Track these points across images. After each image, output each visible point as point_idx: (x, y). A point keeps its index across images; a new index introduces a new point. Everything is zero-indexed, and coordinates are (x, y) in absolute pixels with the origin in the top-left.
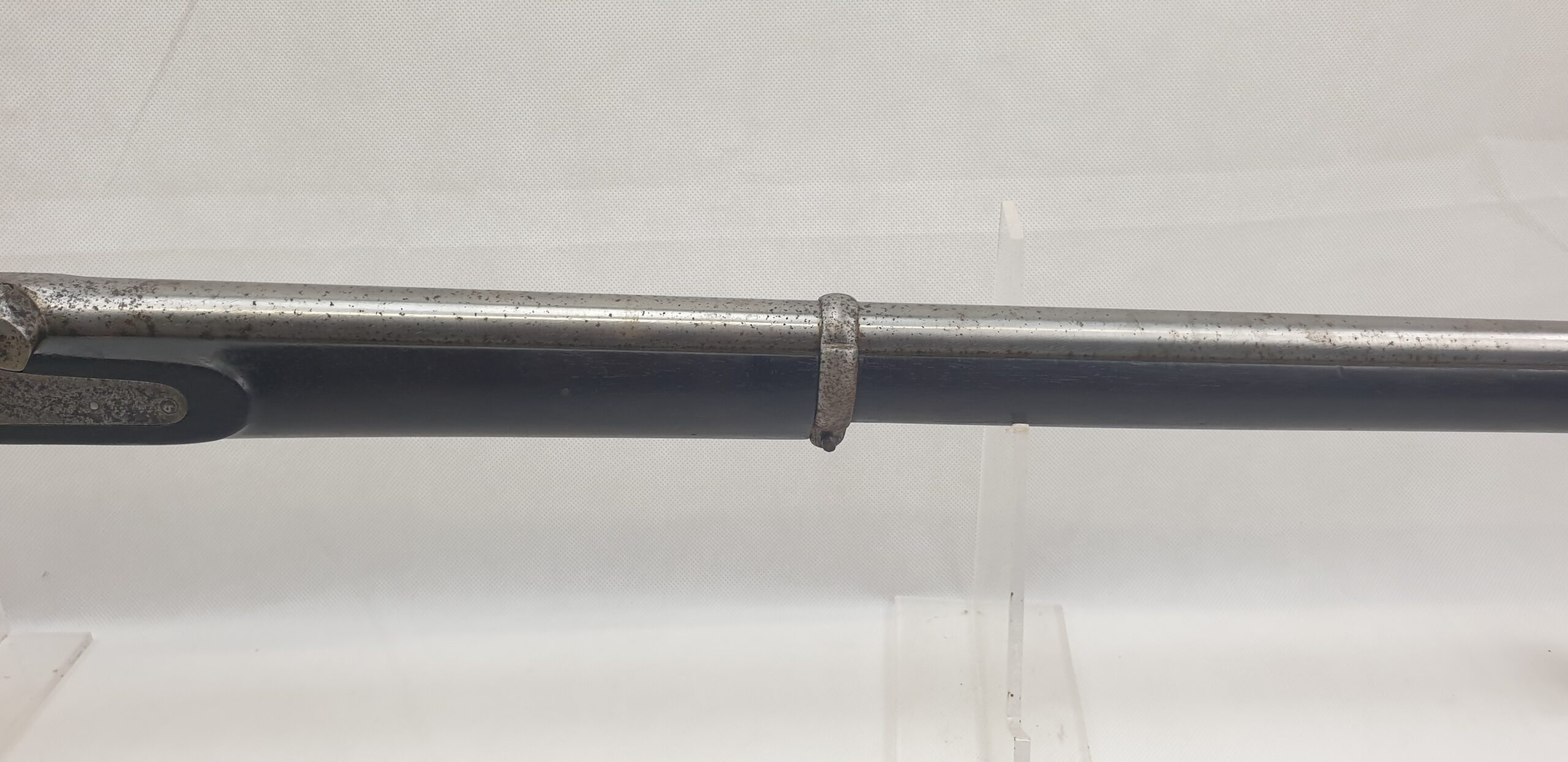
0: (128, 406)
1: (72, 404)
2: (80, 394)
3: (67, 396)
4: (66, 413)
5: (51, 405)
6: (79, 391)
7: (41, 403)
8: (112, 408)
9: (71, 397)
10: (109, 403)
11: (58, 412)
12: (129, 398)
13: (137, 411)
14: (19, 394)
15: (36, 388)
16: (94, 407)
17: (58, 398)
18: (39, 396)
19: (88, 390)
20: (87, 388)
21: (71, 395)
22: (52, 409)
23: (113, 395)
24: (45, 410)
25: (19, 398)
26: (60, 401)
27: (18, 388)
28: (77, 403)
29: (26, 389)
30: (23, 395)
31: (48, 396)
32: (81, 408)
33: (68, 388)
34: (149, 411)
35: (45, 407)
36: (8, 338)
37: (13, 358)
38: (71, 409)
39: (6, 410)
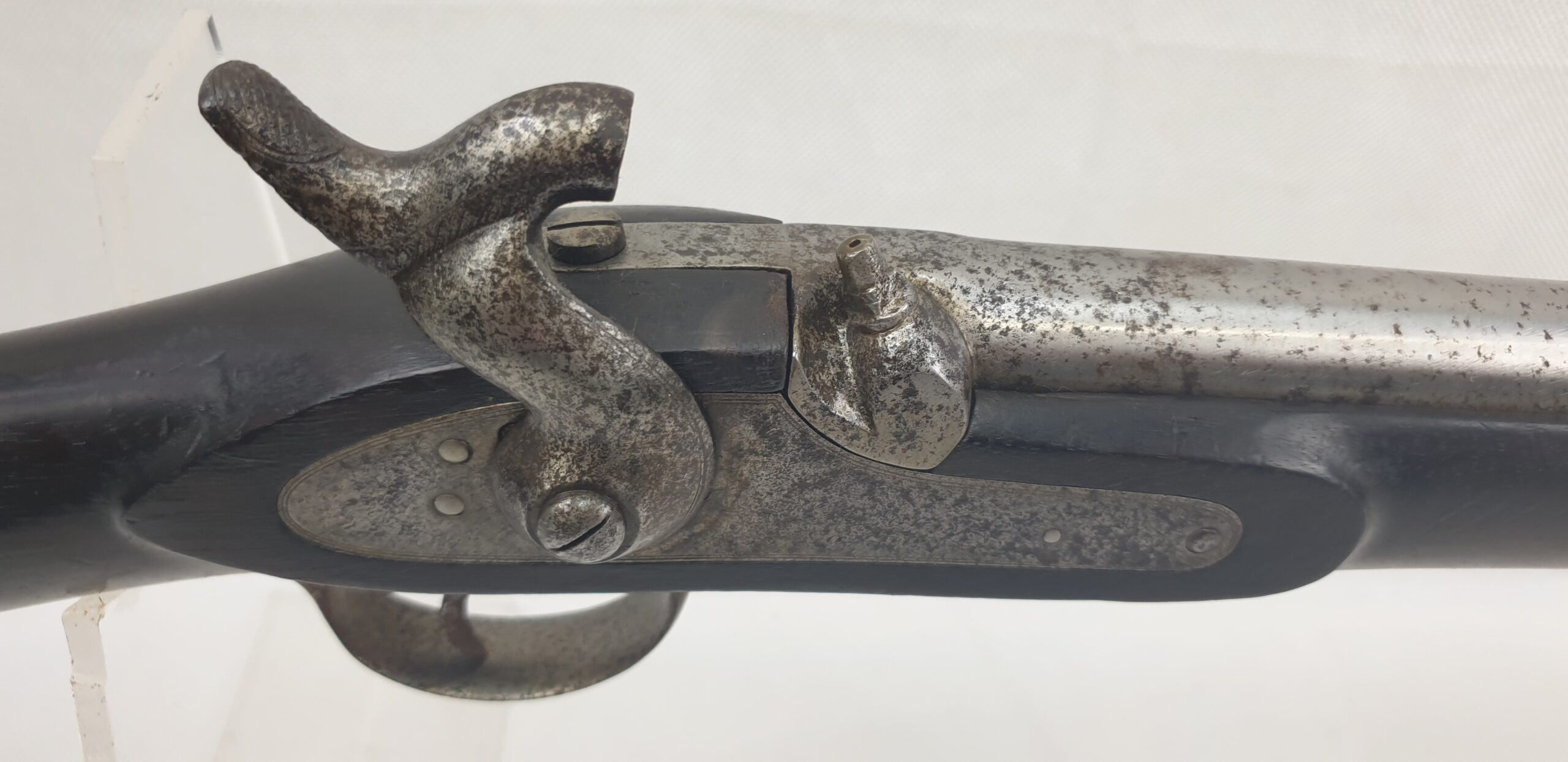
0: (1122, 538)
1: (1009, 532)
2: (1033, 514)
3: (1006, 518)
4: (991, 547)
5: (968, 530)
6: (1035, 509)
7: (947, 527)
8: (1088, 540)
9: (1011, 519)
10: (1087, 531)
11: (974, 544)
12: (1131, 524)
13: (1136, 546)
14: (910, 512)
15: (949, 501)
16: (1053, 538)
17: (986, 521)
18: (948, 515)
19: (1054, 509)
20: (1054, 505)
21: (1014, 517)
22: (964, 539)
23: (1099, 519)
24: (948, 541)
25: (907, 517)
26: (987, 525)
27: (910, 500)
28: (1019, 529)
29: (928, 502)
30: (917, 512)
31: (965, 516)
32: (1024, 539)
33: (1014, 504)
34: (1159, 549)
35: (952, 535)
36: (929, 406)
37: (925, 446)
38: (1006, 538)
39: (873, 538)
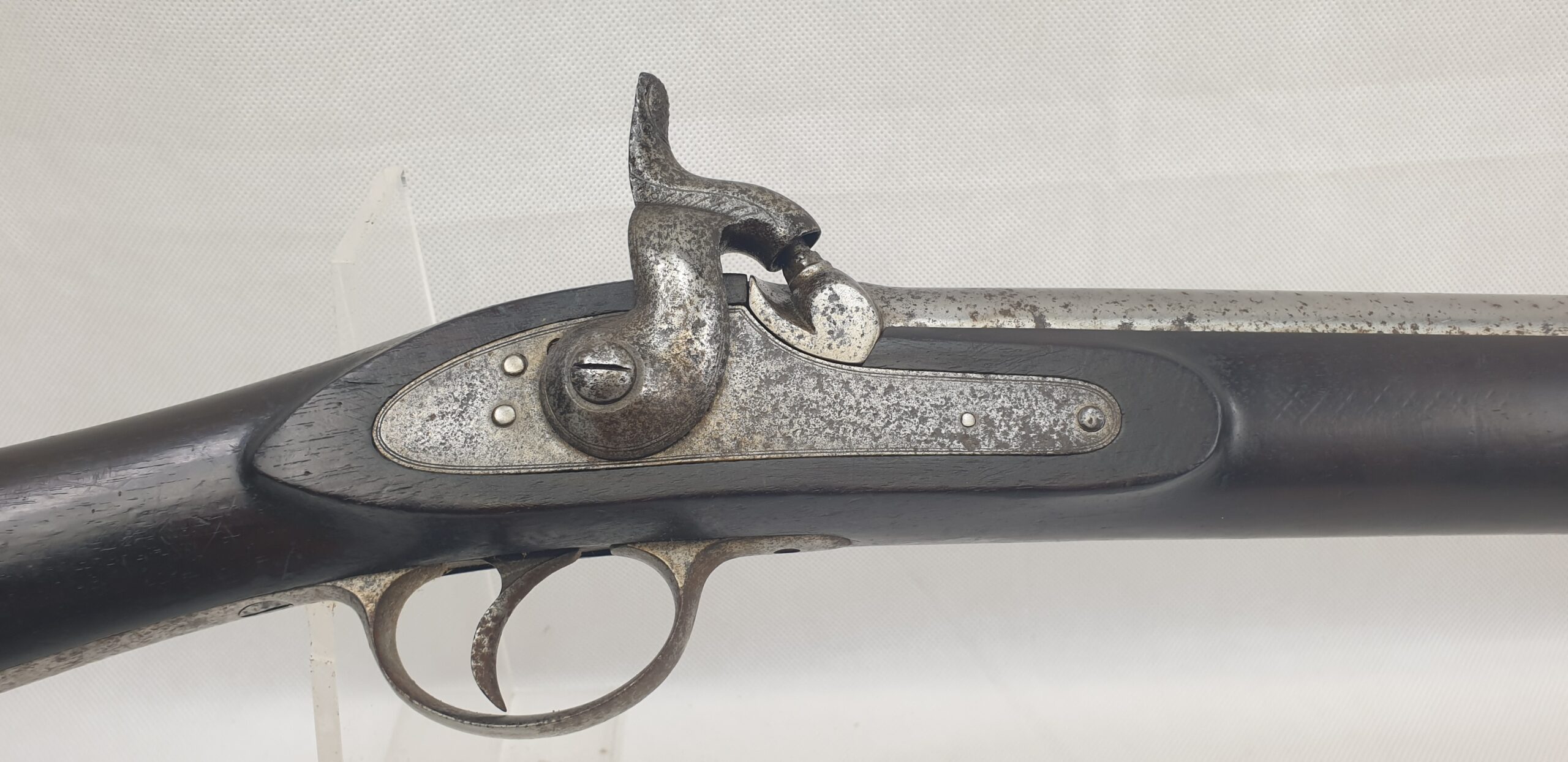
0: (1024, 418)
1: (933, 418)
2: (948, 399)
3: (927, 404)
4: (923, 434)
5: (900, 418)
6: (947, 394)
7: (884, 416)
8: (997, 422)
9: (932, 405)
10: (994, 414)
11: (908, 432)
12: (1026, 405)
13: (1037, 427)
14: (853, 403)
15: (881, 391)
16: (968, 420)
17: (913, 408)
18: (882, 404)
19: (962, 393)
20: (961, 389)
21: (933, 403)
22: (900, 427)
23: (1000, 401)
24: (888, 430)
25: (851, 407)
26: (914, 412)
27: (850, 391)
28: (940, 415)
29: (865, 392)
30: (858, 403)
31: (896, 405)
32: (946, 425)
33: (930, 390)
34: (1057, 428)
35: (889, 423)
36: (849, 309)
37: (853, 341)
38: (932, 424)
39: (828, 430)
